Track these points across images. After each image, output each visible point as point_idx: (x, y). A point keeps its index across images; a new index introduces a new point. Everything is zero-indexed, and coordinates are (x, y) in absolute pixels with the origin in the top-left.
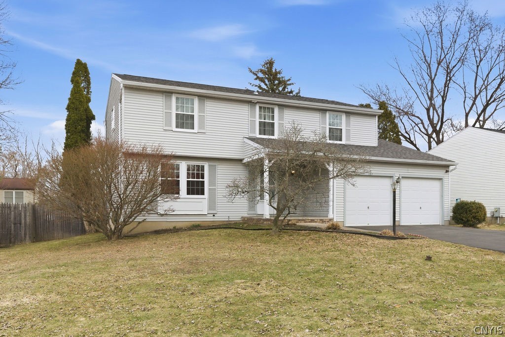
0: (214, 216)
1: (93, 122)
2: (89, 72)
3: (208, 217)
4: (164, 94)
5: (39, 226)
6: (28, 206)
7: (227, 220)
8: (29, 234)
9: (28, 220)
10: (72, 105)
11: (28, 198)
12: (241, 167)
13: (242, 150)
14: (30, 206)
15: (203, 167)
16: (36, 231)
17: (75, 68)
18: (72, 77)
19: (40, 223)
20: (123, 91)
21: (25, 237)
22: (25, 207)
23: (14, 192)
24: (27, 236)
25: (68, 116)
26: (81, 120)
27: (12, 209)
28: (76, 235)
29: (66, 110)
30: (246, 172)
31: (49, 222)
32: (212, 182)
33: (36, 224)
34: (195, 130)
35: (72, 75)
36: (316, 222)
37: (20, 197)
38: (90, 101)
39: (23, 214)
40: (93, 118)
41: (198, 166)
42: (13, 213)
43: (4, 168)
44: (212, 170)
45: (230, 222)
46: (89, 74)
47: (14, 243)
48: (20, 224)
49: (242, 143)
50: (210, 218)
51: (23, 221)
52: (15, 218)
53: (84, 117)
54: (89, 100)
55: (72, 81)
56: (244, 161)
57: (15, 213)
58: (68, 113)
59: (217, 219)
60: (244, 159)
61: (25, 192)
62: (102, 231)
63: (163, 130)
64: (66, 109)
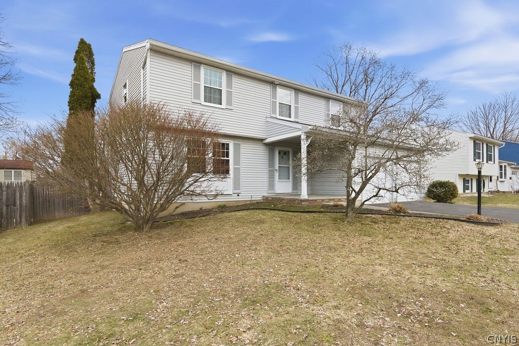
0: (238, 195)
1: (98, 100)
2: (92, 53)
3: (233, 197)
4: (193, 63)
5: (38, 205)
6: (25, 185)
7: (250, 199)
8: (26, 217)
9: (24, 201)
10: (76, 81)
11: (26, 176)
12: (262, 147)
13: (265, 130)
14: (27, 185)
15: (228, 145)
16: (34, 211)
17: (79, 47)
18: (75, 56)
19: (39, 202)
20: (149, 53)
21: (21, 220)
22: (21, 187)
23: (13, 171)
24: (23, 219)
25: (71, 92)
26: (86, 97)
27: (4, 189)
28: (80, 215)
29: (70, 87)
30: (266, 152)
31: (49, 201)
32: (237, 161)
33: (33, 203)
34: (224, 106)
35: (75, 54)
36: (342, 201)
37: (18, 176)
38: (95, 81)
39: (18, 194)
40: (98, 96)
41: (223, 144)
42: (5, 193)
43: (6, 154)
44: (237, 148)
45: (252, 202)
46: (93, 55)
47: (7, 228)
48: (15, 205)
49: (265, 123)
50: (234, 198)
51: (18, 202)
52: (8, 199)
53: (89, 95)
54: (93, 80)
55: (75, 60)
56: (267, 141)
57: (7, 194)
58: (71, 90)
59: (241, 198)
60: (266, 139)
61: (23, 171)
62: (131, 219)
63: (191, 103)
64: (70, 85)
